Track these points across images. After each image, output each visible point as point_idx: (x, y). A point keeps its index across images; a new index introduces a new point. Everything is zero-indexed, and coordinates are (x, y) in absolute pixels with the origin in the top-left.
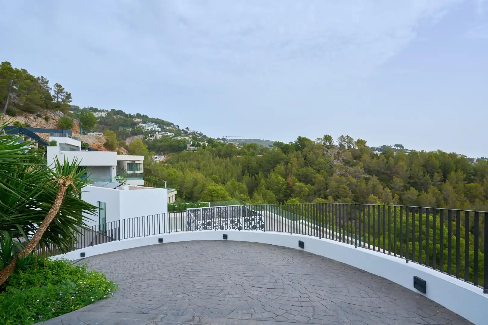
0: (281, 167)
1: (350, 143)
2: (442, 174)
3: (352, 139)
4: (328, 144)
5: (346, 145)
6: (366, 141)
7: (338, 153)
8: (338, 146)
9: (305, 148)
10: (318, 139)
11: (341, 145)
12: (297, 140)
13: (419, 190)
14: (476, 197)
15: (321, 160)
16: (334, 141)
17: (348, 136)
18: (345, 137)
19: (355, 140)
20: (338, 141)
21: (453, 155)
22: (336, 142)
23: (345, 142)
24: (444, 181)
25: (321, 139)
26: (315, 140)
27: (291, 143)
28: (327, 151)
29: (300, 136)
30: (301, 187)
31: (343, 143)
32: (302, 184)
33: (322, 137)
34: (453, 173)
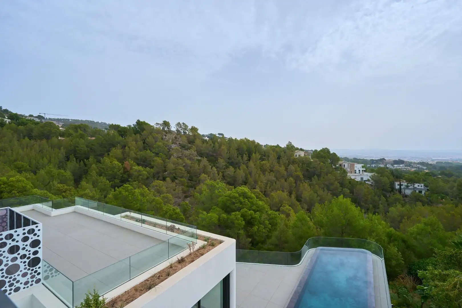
0: (117, 151)
1: (185, 129)
2: (247, 155)
3: (187, 126)
4: (166, 129)
5: (182, 131)
6: (198, 128)
7: (176, 138)
8: (176, 131)
9: (145, 132)
10: (157, 124)
11: (178, 131)
12: (136, 123)
13: (235, 168)
14: (266, 170)
15: (159, 143)
16: (172, 127)
17: (184, 123)
18: (181, 124)
19: (190, 127)
20: (175, 127)
21: (253, 142)
22: (173, 128)
23: (182, 128)
24: (249, 160)
25: (160, 124)
26: (154, 125)
27: (130, 126)
28: (166, 136)
29: (139, 120)
30: (139, 171)
31: (180, 129)
32: (140, 168)
33: (161, 122)
34: (254, 154)
